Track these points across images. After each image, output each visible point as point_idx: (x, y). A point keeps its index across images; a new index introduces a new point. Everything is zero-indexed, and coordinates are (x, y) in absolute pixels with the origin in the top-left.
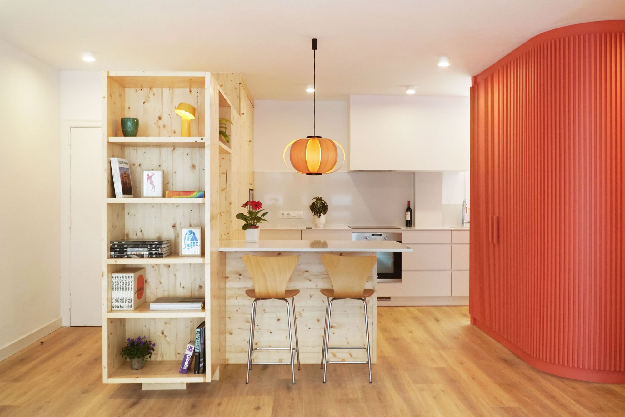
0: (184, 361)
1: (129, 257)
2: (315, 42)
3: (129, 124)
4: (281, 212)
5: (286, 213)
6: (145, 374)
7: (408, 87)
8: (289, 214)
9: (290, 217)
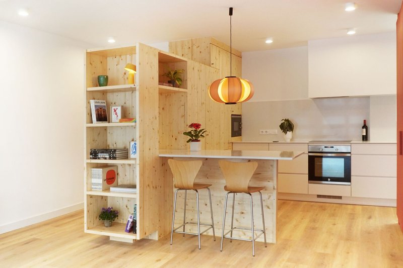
0: (128, 224)
1: (99, 159)
2: (231, 10)
3: (102, 79)
4: (261, 131)
5: (264, 131)
6: (113, 231)
7: (348, 29)
8: (266, 132)
9: (268, 133)
